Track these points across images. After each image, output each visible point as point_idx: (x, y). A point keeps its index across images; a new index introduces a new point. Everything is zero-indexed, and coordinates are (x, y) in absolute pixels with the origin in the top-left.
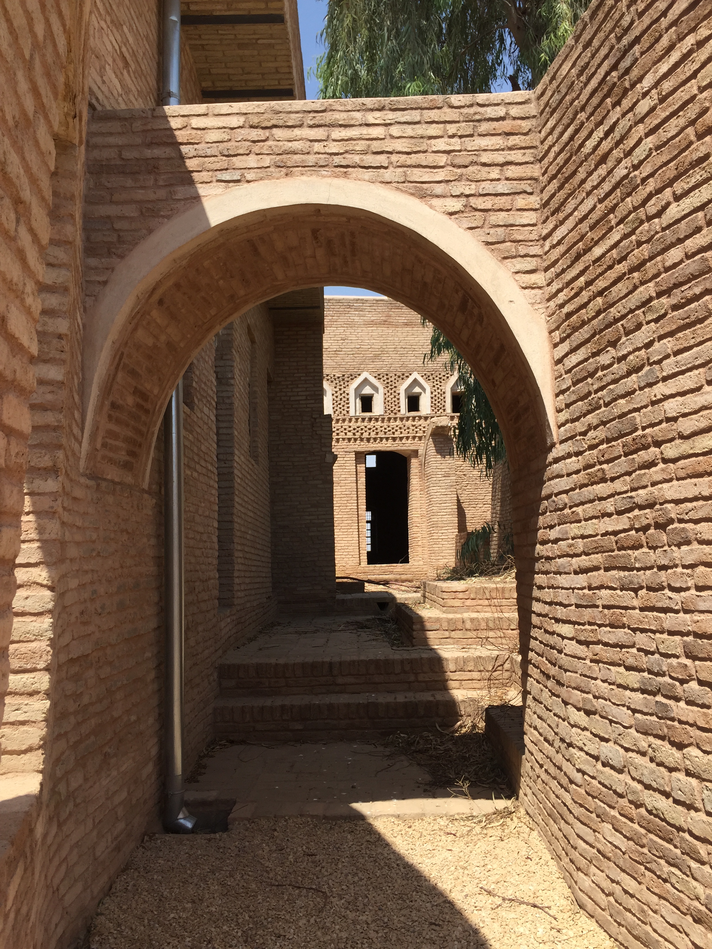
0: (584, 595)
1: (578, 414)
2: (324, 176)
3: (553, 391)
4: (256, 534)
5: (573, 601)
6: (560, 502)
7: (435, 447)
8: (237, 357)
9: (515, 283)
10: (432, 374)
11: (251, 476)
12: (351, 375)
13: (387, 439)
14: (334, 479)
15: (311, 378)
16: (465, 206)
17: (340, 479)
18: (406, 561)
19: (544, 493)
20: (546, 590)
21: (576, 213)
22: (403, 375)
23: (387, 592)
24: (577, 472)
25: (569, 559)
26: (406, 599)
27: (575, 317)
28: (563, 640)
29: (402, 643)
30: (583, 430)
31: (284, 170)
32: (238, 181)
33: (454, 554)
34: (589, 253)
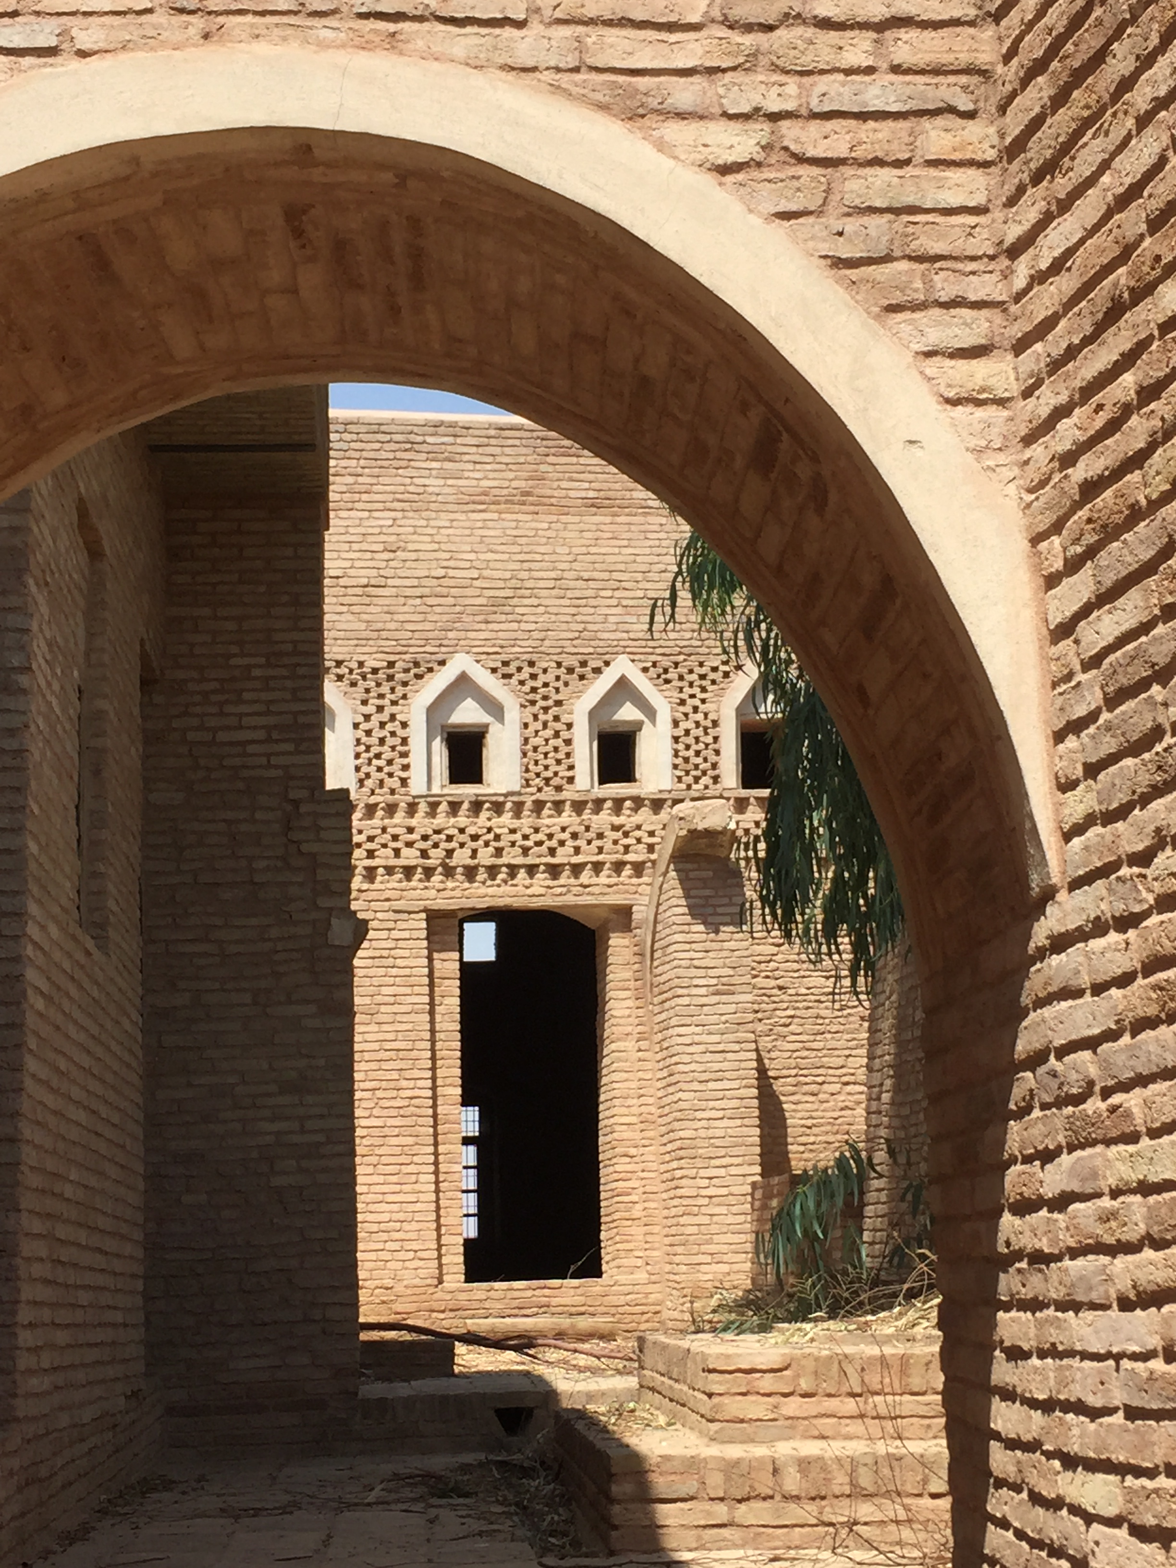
0: (1152, 1377)
1: (1122, 798)
2: (323, 45)
3: (1046, 722)
4: (93, 1182)
5: (1118, 1398)
6: (1074, 1076)
7: (687, 896)
8: (40, 599)
9: (925, 387)
10: (676, 665)
11: (81, 987)
12: (417, 664)
13: (532, 870)
14: (357, 1000)
15: (284, 672)
16: (767, 148)
17: (378, 999)
18: (593, 1270)
19: (1023, 1046)
20: (1035, 1361)
21: (1106, 179)
22: (584, 664)
23: (527, 1374)
24: (1124, 980)
25: (1104, 1259)
26: (590, 1397)
27: (1108, 493)
28: (1088, 1524)
29: (576, 1544)
30: (1140, 847)
31: (198, 22)
32: (52, 52)
33: (749, 1247)
34: (1149, 299)
